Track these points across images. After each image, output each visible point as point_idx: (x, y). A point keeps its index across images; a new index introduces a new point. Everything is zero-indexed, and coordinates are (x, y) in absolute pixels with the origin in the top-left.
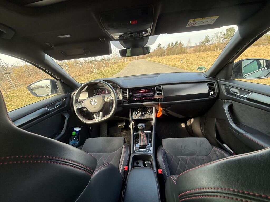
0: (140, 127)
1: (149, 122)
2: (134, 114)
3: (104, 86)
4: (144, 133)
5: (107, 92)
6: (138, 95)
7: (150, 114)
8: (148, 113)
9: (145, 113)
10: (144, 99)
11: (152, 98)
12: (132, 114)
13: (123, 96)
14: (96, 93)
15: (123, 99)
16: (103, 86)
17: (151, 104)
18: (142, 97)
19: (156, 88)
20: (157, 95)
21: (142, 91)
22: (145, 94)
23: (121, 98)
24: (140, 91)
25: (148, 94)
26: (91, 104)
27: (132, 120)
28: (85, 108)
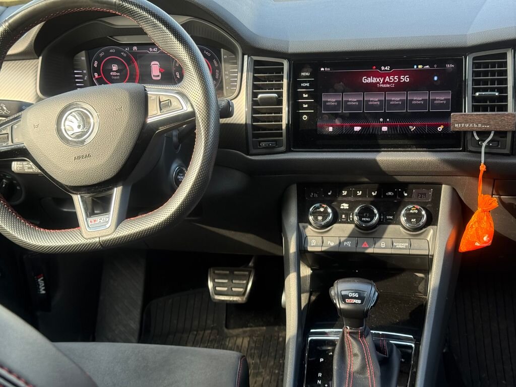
0: (344, 298)
1: (404, 276)
2: (316, 219)
3: (147, 29)
4: (368, 341)
5: (155, 69)
6: (353, 99)
7: (417, 230)
8: (403, 219)
9: (384, 222)
10: (385, 129)
11: (440, 129)
12: (302, 218)
13: (255, 103)
14: (92, 70)
15: (254, 119)
16: (140, 32)
17: (430, 163)
18: (376, 116)
19: (468, 62)
20: (475, 109)
21: (375, 80)
22: (396, 98)
23: (241, 113)
24: (367, 80)
25: (418, 98)
26: (59, 131)
27: (302, 252)
28: (22, 153)
